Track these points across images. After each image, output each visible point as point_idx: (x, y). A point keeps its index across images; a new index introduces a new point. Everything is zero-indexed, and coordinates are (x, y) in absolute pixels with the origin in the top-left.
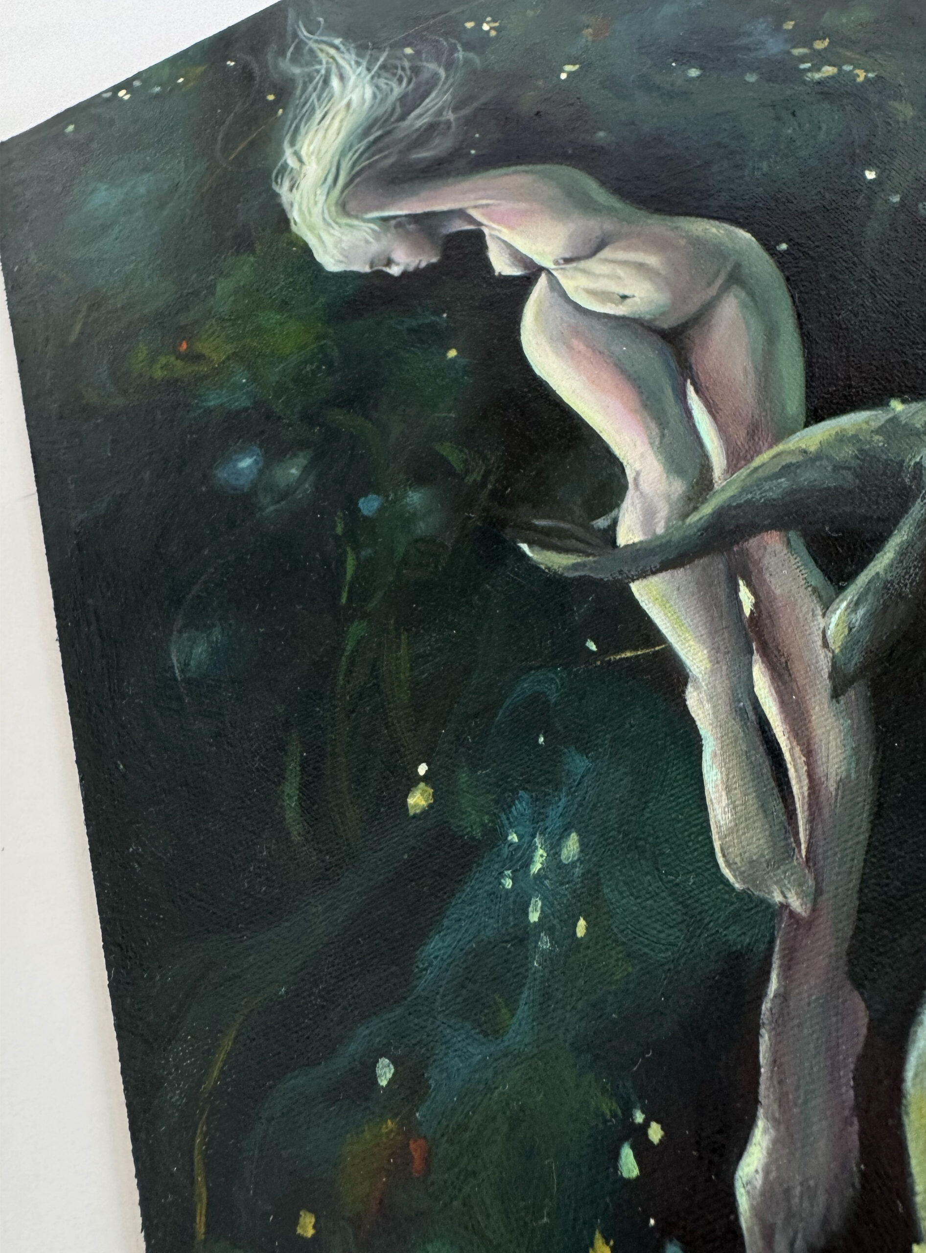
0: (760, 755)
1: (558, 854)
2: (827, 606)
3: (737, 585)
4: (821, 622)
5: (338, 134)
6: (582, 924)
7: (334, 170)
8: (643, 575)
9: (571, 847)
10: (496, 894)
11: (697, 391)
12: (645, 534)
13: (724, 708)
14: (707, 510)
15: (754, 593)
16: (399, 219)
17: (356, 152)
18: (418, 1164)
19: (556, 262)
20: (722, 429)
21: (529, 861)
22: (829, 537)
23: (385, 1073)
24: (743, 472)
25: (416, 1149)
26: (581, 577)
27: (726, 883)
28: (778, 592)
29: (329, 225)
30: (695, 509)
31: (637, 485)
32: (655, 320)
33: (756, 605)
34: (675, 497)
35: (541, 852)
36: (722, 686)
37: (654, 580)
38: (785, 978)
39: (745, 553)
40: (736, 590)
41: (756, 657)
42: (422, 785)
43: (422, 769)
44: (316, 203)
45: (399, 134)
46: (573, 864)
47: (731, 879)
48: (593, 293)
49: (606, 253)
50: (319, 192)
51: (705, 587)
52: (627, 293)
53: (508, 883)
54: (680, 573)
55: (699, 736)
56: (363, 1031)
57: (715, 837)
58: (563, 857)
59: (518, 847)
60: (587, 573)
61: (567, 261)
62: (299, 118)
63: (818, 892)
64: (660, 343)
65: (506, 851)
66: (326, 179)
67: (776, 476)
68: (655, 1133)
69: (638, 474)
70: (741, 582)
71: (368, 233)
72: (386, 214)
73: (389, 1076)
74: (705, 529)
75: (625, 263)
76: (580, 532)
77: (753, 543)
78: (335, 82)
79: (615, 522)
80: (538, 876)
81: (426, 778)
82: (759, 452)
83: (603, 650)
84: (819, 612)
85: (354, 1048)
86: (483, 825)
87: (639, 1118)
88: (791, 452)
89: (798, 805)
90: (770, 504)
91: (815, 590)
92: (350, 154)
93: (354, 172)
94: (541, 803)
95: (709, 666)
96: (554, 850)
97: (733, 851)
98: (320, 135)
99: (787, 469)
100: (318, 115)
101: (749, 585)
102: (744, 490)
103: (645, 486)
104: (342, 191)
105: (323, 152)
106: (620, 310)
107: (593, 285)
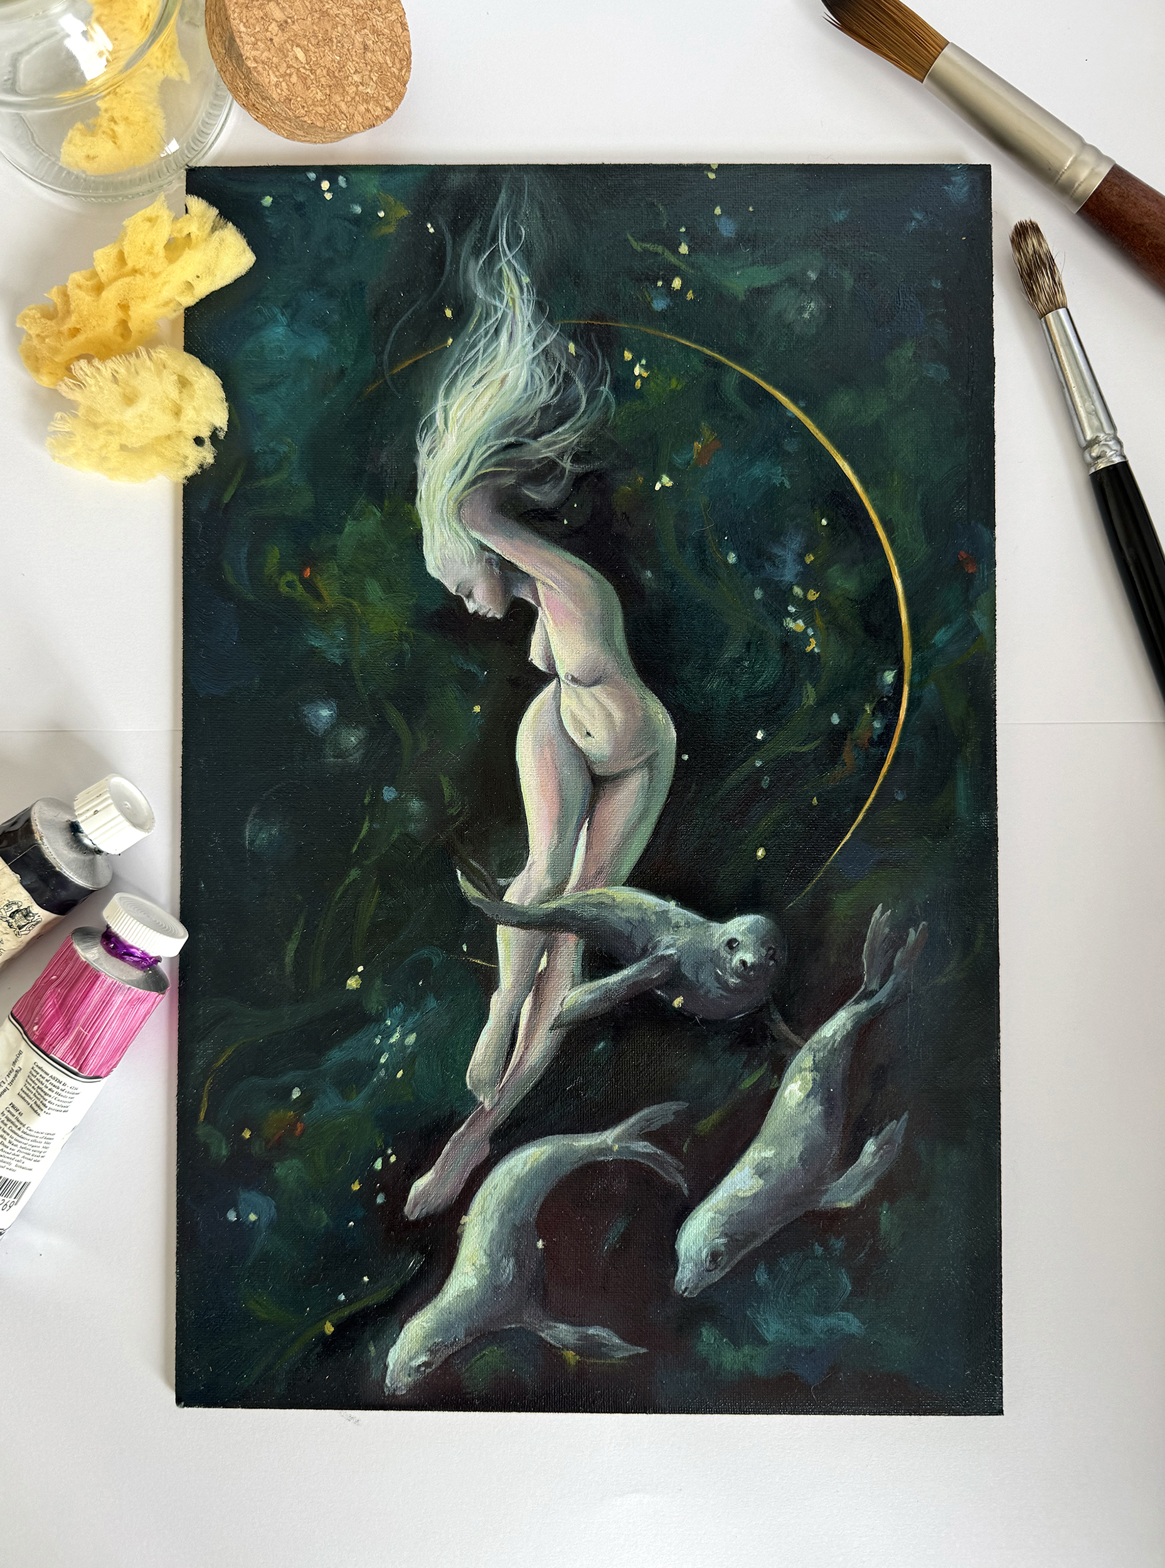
0: (507, 1040)
1: (404, 1039)
2: (574, 985)
3: (543, 953)
4: (566, 992)
5: (484, 413)
6: (401, 1072)
7: (466, 456)
8: (506, 923)
9: (411, 1039)
10: (370, 1044)
11: (588, 829)
12: (518, 901)
13: (505, 1010)
14: (553, 905)
15: (548, 962)
16: (492, 555)
17: (490, 447)
18: (298, 1132)
19: (566, 676)
20: (586, 861)
21: (391, 1036)
22: (596, 953)
23: (296, 1094)
24: (580, 894)
25: (300, 1126)
26: (478, 908)
27: (466, 1084)
28: (559, 967)
29: (443, 520)
30: (548, 901)
31: (529, 869)
32: (595, 763)
33: (545, 969)
34: (543, 888)
35: (398, 1034)
36: (509, 999)
37: (511, 930)
38: (467, 1128)
39: (556, 939)
40: (541, 955)
41: (531, 994)
42: (357, 976)
43: (360, 969)
44: (442, 486)
45: (525, 454)
46: (409, 1046)
47: (468, 1084)
48: (574, 717)
49: (596, 690)
50: (448, 475)
51: (530, 946)
52: (591, 732)
53: (378, 1041)
54: (522, 932)
55: (488, 1017)
56: (292, 1073)
57: (471, 1064)
58: (406, 1041)
59: (389, 1027)
60: (481, 907)
61: (574, 680)
62: (462, 364)
63: (498, 1104)
64: (588, 782)
65: (382, 1027)
66: (457, 464)
67: (594, 905)
68: (393, 1159)
69: (533, 863)
70: (546, 953)
71: (466, 554)
72: (485, 542)
73: (298, 1095)
74: (547, 915)
75: (603, 707)
76: (490, 881)
77: (564, 935)
78: (504, 337)
79: (508, 886)
80: (391, 1045)
81: (360, 974)
82: (594, 887)
83: (469, 953)
84: (569, 987)
85: (287, 1078)
86: (378, 1010)
87: (390, 1151)
88: (608, 896)
89: (510, 1067)
90: (582, 919)
91: (573, 976)
92: (485, 447)
93: (480, 473)
94: (407, 1013)
95: (510, 987)
96: (404, 1036)
97: (475, 1072)
98: (471, 401)
99: (600, 905)
100: (476, 374)
101: (548, 956)
102: (575, 904)
103: (532, 872)
104: (465, 489)
105: (466, 425)
106: (581, 743)
107: (577, 712)
